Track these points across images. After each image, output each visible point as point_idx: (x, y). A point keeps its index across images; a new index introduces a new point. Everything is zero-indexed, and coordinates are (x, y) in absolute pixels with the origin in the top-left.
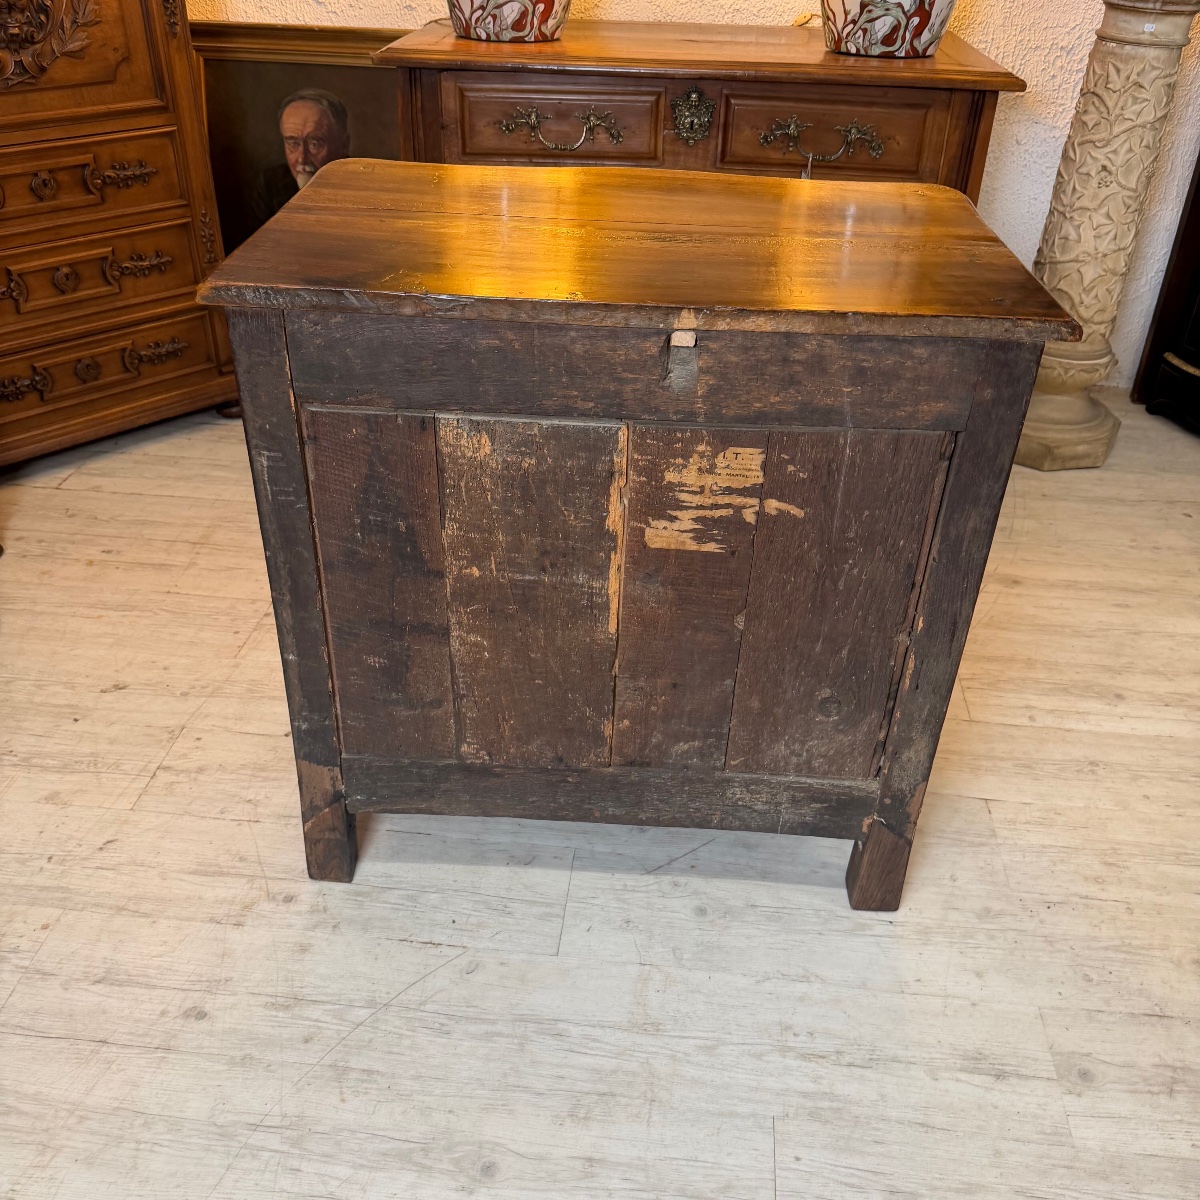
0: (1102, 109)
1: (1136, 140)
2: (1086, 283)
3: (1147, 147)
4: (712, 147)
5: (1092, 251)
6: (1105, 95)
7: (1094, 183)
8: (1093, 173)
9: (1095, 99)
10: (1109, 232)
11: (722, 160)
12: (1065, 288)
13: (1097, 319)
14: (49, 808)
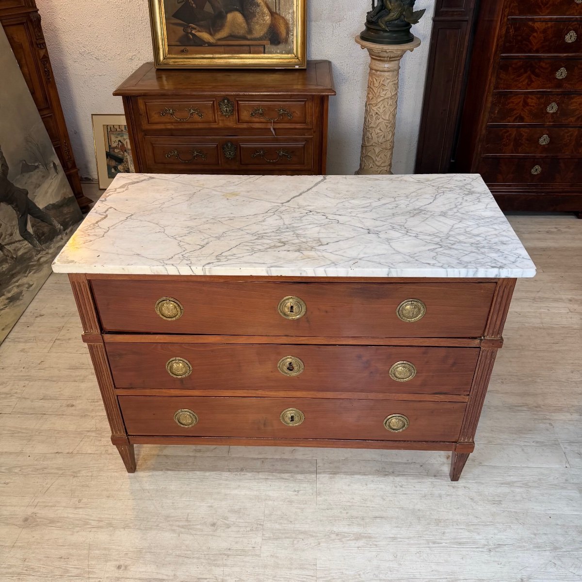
0: (373, 93)
1: (386, 103)
2: (377, 153)
3: (391, 105)
4: (235, 117)
5: (377, 142)
6: (374, 88)
7: (374, 118)
8: (373, 115)
9: (371, 89)
10: (381, 136)
11: (239, 122)
12: (370, 155)
13: (382, 165)
14: (22, 353)
